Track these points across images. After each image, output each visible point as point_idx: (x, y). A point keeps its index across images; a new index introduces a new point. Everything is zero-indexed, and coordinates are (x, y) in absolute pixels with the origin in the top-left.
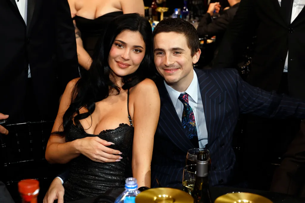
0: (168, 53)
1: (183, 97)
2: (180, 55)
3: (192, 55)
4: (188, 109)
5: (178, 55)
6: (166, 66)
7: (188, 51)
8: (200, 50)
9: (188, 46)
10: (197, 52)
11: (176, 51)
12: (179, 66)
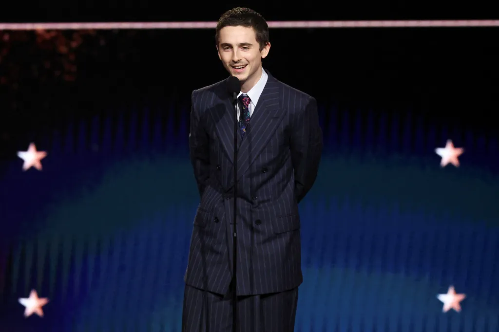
0: (236, 48)
1: (244, 100)
2: (247, 50)
3: (261, 50)
4: (245, 114)
5: (246, 50)
6: (233, 61)
7: (257, 45)
8: (269, 43)
9: (257, 41)
10: (266, 45)
11: (244, 46)
12: (247, 62)
